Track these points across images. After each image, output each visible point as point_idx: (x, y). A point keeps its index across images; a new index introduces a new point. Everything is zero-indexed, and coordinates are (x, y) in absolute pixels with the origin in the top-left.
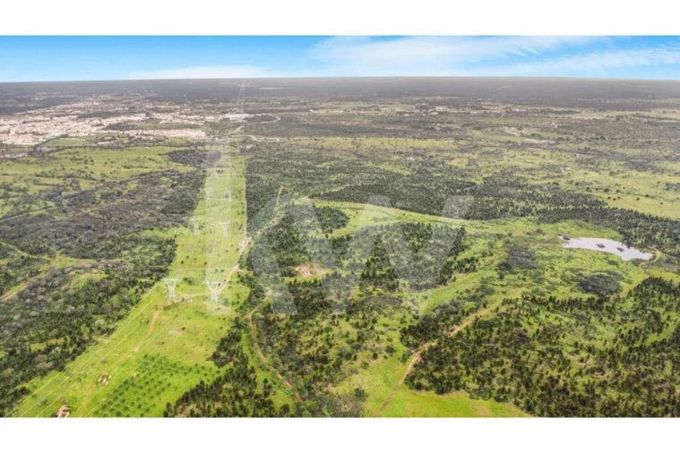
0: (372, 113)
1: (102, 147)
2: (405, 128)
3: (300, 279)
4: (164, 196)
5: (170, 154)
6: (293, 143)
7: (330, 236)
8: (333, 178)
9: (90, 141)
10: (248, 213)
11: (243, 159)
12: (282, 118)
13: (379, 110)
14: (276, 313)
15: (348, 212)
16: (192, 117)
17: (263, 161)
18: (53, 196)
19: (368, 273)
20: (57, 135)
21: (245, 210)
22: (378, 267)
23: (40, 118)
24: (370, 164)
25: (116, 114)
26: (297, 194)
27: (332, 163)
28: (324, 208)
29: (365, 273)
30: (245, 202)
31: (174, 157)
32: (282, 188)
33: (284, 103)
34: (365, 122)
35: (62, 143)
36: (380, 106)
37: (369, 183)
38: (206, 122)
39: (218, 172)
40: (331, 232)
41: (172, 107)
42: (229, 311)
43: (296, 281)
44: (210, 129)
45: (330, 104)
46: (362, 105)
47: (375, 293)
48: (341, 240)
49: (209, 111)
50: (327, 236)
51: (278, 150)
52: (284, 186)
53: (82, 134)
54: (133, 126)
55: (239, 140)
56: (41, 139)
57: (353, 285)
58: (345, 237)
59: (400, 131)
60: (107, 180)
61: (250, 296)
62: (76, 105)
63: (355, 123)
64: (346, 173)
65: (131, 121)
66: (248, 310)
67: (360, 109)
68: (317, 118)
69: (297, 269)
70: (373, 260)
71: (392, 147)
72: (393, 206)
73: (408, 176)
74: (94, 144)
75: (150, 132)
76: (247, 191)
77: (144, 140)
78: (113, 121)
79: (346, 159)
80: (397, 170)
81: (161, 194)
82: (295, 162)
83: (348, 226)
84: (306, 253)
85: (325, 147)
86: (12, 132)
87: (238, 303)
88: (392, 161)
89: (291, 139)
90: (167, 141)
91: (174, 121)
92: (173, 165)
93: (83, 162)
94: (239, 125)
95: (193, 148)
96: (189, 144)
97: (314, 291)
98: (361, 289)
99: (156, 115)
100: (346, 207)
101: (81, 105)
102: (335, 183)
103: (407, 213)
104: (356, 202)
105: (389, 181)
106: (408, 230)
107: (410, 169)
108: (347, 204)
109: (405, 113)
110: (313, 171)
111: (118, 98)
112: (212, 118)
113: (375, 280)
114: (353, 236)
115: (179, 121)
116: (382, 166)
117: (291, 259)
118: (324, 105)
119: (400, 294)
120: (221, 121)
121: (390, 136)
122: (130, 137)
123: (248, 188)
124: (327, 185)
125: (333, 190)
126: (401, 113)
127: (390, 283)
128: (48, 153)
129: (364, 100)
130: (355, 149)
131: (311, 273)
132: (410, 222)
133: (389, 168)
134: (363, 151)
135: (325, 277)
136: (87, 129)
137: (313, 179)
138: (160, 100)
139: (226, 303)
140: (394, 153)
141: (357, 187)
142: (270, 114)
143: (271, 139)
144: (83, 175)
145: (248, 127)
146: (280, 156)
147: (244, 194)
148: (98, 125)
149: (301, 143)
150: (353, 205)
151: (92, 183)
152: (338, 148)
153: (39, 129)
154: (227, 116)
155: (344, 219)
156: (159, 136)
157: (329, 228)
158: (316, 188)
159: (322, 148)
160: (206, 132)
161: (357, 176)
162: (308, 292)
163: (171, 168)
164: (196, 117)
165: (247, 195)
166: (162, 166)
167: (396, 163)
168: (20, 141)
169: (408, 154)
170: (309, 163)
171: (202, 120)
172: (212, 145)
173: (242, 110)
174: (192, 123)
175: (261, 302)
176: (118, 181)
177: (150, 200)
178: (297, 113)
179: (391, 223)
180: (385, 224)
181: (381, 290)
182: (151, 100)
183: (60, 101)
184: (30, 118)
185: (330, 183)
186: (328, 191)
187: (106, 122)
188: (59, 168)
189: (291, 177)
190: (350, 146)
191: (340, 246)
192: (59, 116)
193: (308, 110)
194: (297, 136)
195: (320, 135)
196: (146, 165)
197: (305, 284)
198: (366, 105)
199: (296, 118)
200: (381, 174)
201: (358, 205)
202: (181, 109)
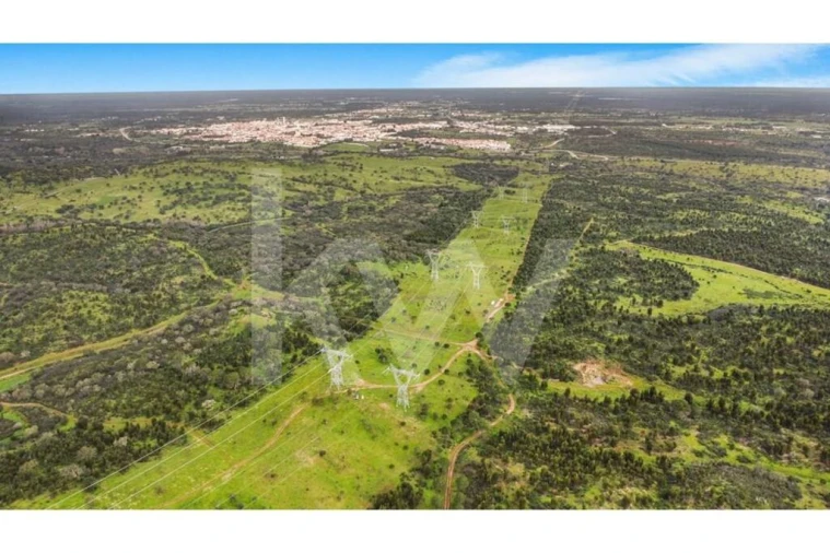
0: (759, 131)
1: (383, 155)
2: (812, 153)
3: (576, 389)
4: (421, 218)
5: (456, 167)
6: (628, 164)
7: (656, 312)
8: (680, 215)
9: (374, 147)
10: (526, 254)
11: (548, 179)
12: (619, 132)
13: (770, 128)
14: (506, 461)
15: (697, 274)
16: (501, 127)
17: (576, 183)
18: (299, 204)
19: (722, 403)
20: (341, 138)
21: (524, 249)
22: (746, 393)
23: (335, 121)
24: (747, 200)
25: (416, 120)
26: (613, 234)
27: (683, 194)
28: (655, 261)
29: (716, 404)
30: (528, 238)
31: (461, 171)
32: (592, 221)
33: (626, 115)
34: (746, 142)
35: (341, 148)
36: (772, 123)
37: (743, 228)
38: (516, 133)
39: (507, 192)
40: (660, 304)
41: (482, 116)
42: (421, 434)
43: (568, 392)
44: (518, 142)
45: (693, 119)
46: (742, 121)
47: (732, 456)
48: (677, 323)
49: (524, 122)
50: (650, 312)
51: (601, 171)
52: (596, 219)
53: (367, 140)
54: (428, 133)
55: (551, 156)
56: (323, 142)
57: (684, 425)
58: (684, 319)
59: (804, 157)
60: (369, 191)
61: (470, 407)
62: (378, 110)
63: (728, 144)
64: (703, 210)
65: (429, 128)
66: (459, 437)
67: (737, 125)
68: (671, 134)
69: (578, 367)
70: (736, 375)
71: (788, 180)
72: (787, 274)
73: (818, 225)
74: (375, 151)
75: (444, 141)
76: (536, 222)
77: (434, 150)
78: (408, 127)
79: (706, 189)
80: (798, 213)
81: (420, 214)
82: (623, 189)
83: (694, 297)
84: (602, 339)
85: (676, 172)
86: (298, 134)
87: (444, 417)
88: (787, 199)
89: (626, 159)
90: (460, 152)
91: (477, 131)
92: (454, 181)
93: (350, 168)
94: (557, 139)
95: (488, 161)
96: (485, 156)
97: (599, 423)
98: (700, 439)
99: (459, 124)
100: (695, 265)
101: (383, 110)
102: (682, 223)
103: (815, 290)
104: (715, 258)
105: (780, 230)
106: (817, 324)
107: (823, 215)
108: (697, 260)
109: (814, 133)
110: (649, 203)
111: (425, 105)
112: (525, 128)
113: (733, 423)
114: (701, 318)
115: (483, 130)
116: (769, 206)
117: (571, 347)
118: (684, 119)
119: (793, 471)
120: (535, 133)
121: (786, 164)
122: (418, 145)
123: (540, 216)
124: (668, 226)
125: (678, 234)
126: (806, 134)
127: (772, 439)
128: (321, 156)
129: (745, 116)
130: (724, 178)
131: (604, 379)
132: (821, 308)
133: (783, 209)
134: (738, 180)
135: (628, 395)
136: (376, 134)
137: (647, 215)
138: (470, 109)
139: (422, 413)
140: (792, 189)
141: (721, 233)
142: (603, 127)
143: (597, 158)
144: (344, 183)
145: (568, 141)
146: (604, 178)
147: (531, 224)
148: (389, 131)
149: (639, 165)
150: (709, 262)
151: (349, 194)
152: (697, 174)
153: (325, 133)
154: (545, 127)
155: (688, 284)
156: (452, 145)
157: (657, 298)
158: (648, 227)
159: (671, 173)
160: (512, 145)
161: (723, 216)
162: (586, 422)
163: (449, 184)
164: (506, 127)
165: (535, 227)
166: (440, 180)
167: (795, 203)
168: (300, 143)
169: (817, 192)
170: (646, 191)
171: (512, 130)
172: (512, 159)
173: (567, 122)
174: (499, 133)
175: (484, 427)
176: (379, 194)
177: (400, 221)
178: (641, 127)
179: (781, 304)
180: (768, 304)
181: (746, 449)
182: (461, 108)
183: (363, 106)
184: (325, 121)
185: (673, 222)
186: (667, 234)
187: (399, 128)
188: (322, 173)
189: (612, 208)
190: (718, 174)
191: (670, 334)
192: (352, 120)
193: (659, 124)
194: (634, 154)
195: (671, 155)
196: (421, 177)
197: (585, 403)
198: (749, 122)
199: (640, 134)
200: (768, 217)
201: (718, 264)
202: (491, 118)
